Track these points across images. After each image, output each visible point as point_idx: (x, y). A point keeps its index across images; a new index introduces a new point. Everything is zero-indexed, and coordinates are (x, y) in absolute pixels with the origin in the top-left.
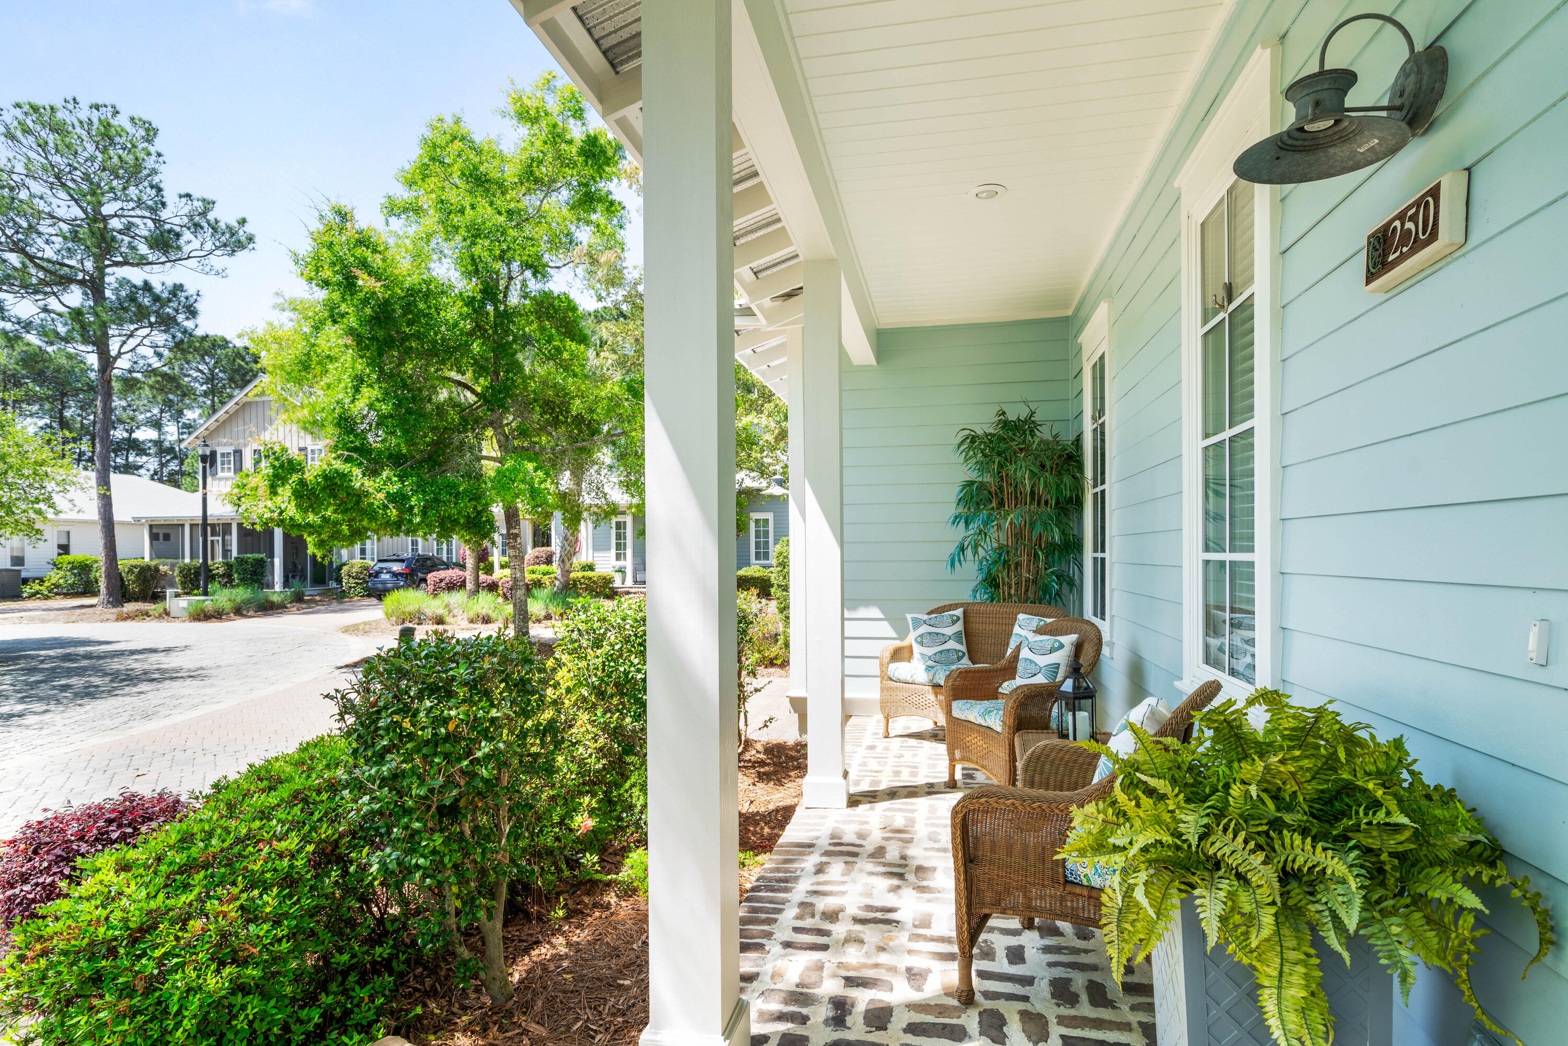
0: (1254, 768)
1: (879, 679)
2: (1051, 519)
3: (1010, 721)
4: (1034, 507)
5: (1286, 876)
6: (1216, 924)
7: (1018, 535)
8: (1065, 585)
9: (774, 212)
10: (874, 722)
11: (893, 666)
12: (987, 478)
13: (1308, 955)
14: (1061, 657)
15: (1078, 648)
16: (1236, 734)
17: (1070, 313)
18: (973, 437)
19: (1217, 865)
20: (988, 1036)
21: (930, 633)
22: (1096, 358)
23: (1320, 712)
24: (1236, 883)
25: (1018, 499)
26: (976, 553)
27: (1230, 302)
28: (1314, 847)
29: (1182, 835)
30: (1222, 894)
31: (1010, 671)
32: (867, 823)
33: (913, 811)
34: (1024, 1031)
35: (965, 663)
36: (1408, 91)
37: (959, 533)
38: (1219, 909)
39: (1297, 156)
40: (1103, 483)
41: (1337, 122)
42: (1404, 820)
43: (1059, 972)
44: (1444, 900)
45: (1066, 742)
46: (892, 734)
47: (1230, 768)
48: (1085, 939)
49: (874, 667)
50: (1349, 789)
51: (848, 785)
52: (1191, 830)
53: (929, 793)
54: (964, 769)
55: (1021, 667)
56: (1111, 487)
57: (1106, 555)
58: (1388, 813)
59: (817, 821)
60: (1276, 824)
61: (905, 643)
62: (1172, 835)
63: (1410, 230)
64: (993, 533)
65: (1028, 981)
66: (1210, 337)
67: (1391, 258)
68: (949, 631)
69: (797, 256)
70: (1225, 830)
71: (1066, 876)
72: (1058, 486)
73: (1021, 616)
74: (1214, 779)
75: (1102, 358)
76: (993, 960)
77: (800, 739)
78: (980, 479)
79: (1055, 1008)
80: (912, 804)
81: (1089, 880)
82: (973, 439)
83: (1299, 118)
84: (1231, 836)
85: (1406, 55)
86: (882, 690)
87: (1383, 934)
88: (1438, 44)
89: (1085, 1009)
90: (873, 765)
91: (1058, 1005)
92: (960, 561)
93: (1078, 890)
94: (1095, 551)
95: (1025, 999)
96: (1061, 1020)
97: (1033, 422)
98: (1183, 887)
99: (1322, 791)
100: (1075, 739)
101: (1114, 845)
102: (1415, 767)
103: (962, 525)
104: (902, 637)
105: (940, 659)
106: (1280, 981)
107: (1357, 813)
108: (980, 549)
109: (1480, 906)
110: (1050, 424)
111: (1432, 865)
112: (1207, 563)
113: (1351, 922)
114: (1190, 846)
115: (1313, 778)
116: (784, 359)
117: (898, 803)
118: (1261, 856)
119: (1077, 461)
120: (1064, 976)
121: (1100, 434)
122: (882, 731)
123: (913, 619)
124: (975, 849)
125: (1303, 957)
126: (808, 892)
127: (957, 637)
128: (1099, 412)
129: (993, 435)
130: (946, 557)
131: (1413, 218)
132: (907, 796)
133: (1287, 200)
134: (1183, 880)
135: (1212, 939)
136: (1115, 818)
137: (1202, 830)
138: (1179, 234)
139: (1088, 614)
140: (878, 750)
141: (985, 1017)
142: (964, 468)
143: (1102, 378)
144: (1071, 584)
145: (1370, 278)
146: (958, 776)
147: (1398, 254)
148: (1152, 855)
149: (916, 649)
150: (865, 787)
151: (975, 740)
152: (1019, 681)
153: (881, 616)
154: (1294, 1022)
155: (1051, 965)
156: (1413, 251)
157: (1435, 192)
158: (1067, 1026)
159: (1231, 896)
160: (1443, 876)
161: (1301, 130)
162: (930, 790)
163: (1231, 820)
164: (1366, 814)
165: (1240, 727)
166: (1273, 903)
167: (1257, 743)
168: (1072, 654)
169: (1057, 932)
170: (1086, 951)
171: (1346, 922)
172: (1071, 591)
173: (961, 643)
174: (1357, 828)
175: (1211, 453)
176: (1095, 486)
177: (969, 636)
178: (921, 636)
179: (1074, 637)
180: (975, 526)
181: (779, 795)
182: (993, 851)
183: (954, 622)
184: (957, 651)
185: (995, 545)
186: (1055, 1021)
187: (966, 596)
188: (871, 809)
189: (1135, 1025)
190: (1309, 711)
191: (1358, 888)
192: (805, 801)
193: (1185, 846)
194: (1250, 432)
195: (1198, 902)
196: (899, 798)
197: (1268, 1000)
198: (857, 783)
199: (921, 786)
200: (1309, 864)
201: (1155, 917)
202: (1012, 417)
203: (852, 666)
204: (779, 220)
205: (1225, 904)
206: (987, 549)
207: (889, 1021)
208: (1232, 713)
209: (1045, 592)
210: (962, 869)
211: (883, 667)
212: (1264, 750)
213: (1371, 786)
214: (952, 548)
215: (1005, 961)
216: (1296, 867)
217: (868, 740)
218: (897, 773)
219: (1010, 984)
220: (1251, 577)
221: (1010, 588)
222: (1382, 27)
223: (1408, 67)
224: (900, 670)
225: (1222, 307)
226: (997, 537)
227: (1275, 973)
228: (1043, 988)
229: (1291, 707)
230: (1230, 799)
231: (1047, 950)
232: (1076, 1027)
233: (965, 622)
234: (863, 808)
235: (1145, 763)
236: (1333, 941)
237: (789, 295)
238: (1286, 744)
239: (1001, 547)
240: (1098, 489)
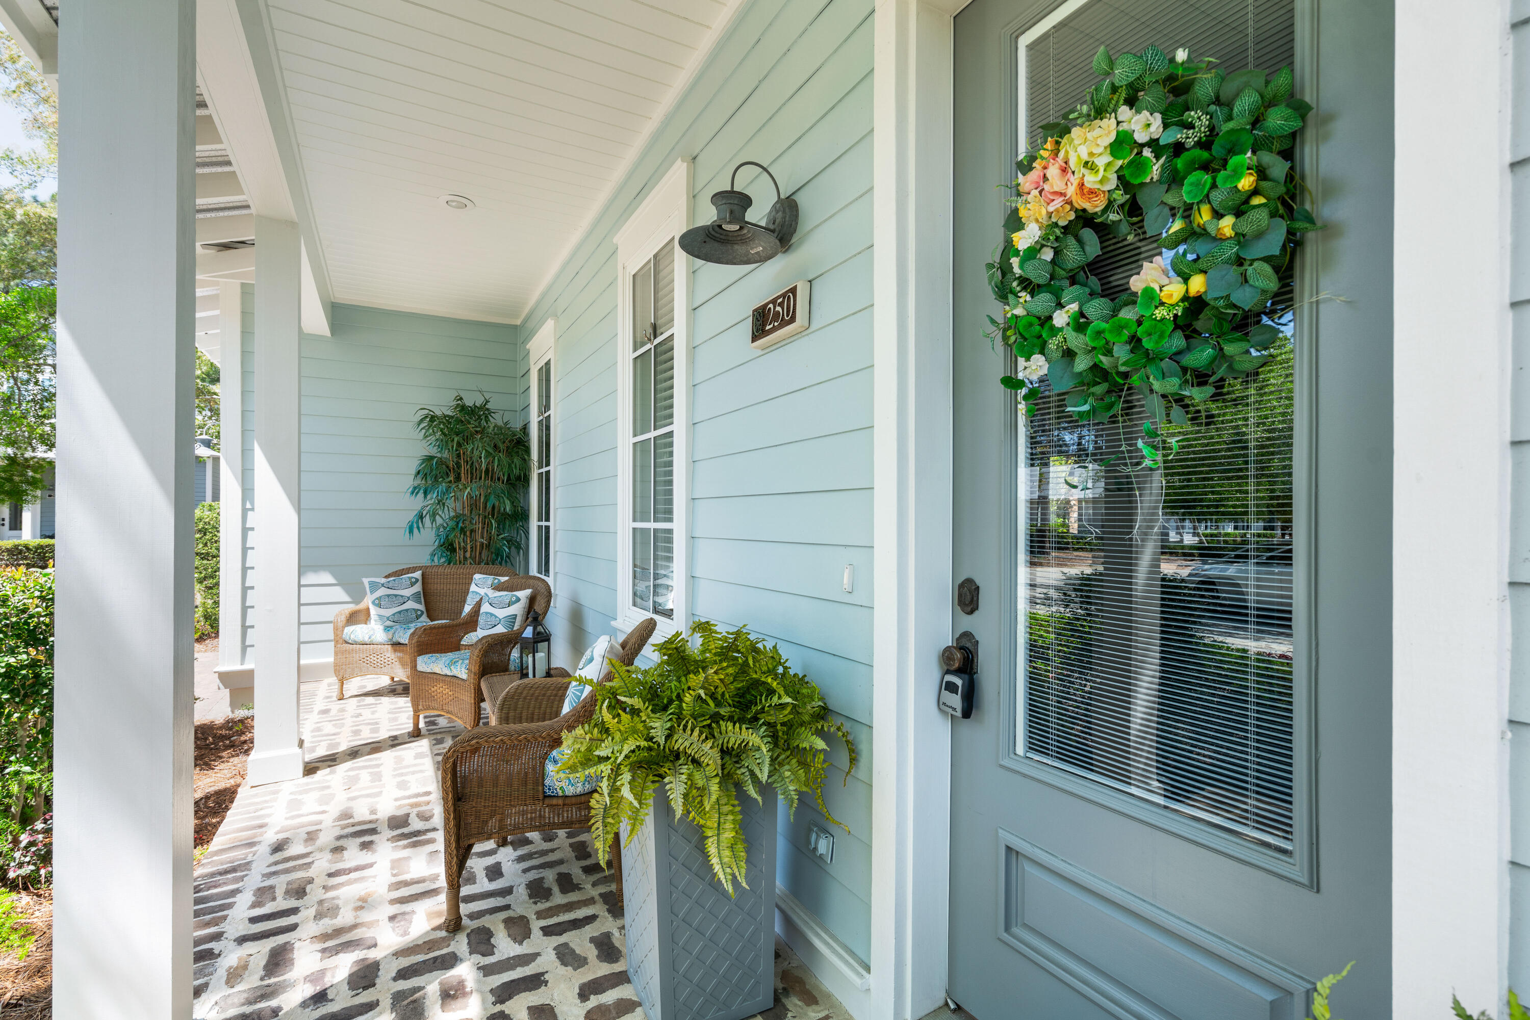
0: (696, 680)
1: (333, 643)
2: (503, 492)
3: (475, 668)
4: (489, 482)
5: (725, 752)
6: (680, 801)
7: (473, 504)
8: (513, 548)
9: (223, 153)
10: (327, 685)
11: (348, 630)
12: (446, 454)
13: (733, 806)
14: (518, 609)
15: (532, 600)
16: (682, 657)
17: (518, 322)
18: (432, 417)
19: (677, 757)
20: (478, 953)
21: (388, 596)
22: (542, 363)
23: (738, 634)
24: (691, 767)
25: (474, 474)
26: (433, 520)
27: (655, 337)
28: (741, 729)
29: (653, 738)
30: (684, 777)
31: (472, 623)
32: (328, 787)
33: (378, 766)
34: (509, 936)
35: (424, 621)
36: (777, 221)
37: (418, 502)
38: (682, 789)
39: (716, 245)
40: (548, 464)
41: (741, 228)
42: (789, 700)
43: (533, 875)
44: (808, 748)
45: (525, 681)
46: (347, 694)
47: (680, 682)
48: (550, 840)
49: (328, 632)
50: (757, 683)
51: (304, 753)
52: (659, 734)
53: (393, 746)
54: (425, 717)
55: (481, 620)
56: (555, 468)
57: (551, 524)
58: (780, 697)
59: (267, 798)
60: (716, 718)
61: (362, 606)
62: (645, 740)
63: (779, 312)
64: (450, 503)
65: (507, 891)
66: (639, 360)
67: (768, 328)
68: (408, 592)
69: (248, 207)
70: (684, 730)
71: (545, 792)
72: (510, 465)
73: (477, 576)
74: (668, 693)
75: (548, 364)
76: (475, 883)
77: (231, 716)
78: (439, 455)
79: (533, 906)
80: (376, 759)
81: (564, 791)
82: (433, 418)
83: (719, 218)
84: (689, 732)
85: (776, 199)
86: (336, 653)
87: (780, 779)
88: (792, 197)
89: (559, 899)
90: (329, 728)
91: (535, 903)
92: (418, 528)
93: (555, 801)
94: (540, 519)
95: (507, 907)
96: (540, 915)
97: (488, 409)
98: (656, 779)
99: (739, 689)
100: (534, 676)
101: (599, 756)
102: (787, 664)
103: (421, 495)
104: (357, 599)
105: (401, 619)
106: (719, 830)
107: (761, 700)
108: (437, 517)
109: (825, 747)
110: (501, 413)
111: (802, 725)
112: (634, 529)
113: (764, 776)
114: (659, 745)
115: (734, 680)
116: (217, 312)
117: (360, 762)
118: (709, 743)
119: (524, 446)
120: (537, 877)
121: (545, 427)
122: (335, 694)
123: (371, 583)
124: (463, 787)
125: (731, 808)
126: (264, 875)
127: (416, 597)
128: (545, 406)
129: (452, 417)
130: (405, 524)
131: (781, 305)
132: (369, 753)
133: (697, 273)
134: (656, 773)
135: (679, 811)
136: (599, 735)
137: (666, 732)
138: (616, 279)
139: (533, 570)
140: (333, 712)
141: (473, 937)
142: (424, 444)
143: (548, 381)
144: (518, 547)
145: (754, 338)
146: (422, 725)
147: (771, 326)
148: (633, 758)
149: (373, 611)
150: (322, 752)
151: (440, 689)
152: (480, 633)
153: (333, 581)
154: (727, 856)
155: (525, 871)
156: (781, 326)
157: (793, 291)
158: (545, 918)
159: (690, 777)
160: (806, 732)
161: (720, 226)
162: (395, 742)
163: (687, 722)
164: (766, 700)
165: (684, 651)
166: (717, 775)
167: (696, 661)
168: (527, 605)
169: (528, 842)
170: (553, 851)
171: (760, 776)
172: (518, 553)
173: (420, 603)
174: (762, 710)
175: (638, 449)
176: (540, 467)
177: (427, 596)
178: (379, 598)
179: (528, 592)
180: (433, 496)
181: (209, 780)
182: (480, 785)
183: (412, 584)
184: (416, 610)
185: (452, 514)
186: (534, 917)
187: (424, 558)
188: (330, 773)
189: (597, 898)
190: (732, 634)
191: (768, 751)
192: (251, 779)
193: (656, 746)
194: (670, 434)
195: (668, 787)
196: (362, 756)
197: (712, 849)
198: (313, 750)
199: (384, 740)
200: (738, 742)
201: (638, 806)
202: (469, 403)
203: (308, 633)
204: (229, 163)
205: (686, 783)
206: (444, 516)
207: (377, 976)
208: (679, 642)
209: (497, 555)
210: (452, 809)
211: (338, 631)
212: (702, 665)
213: (769, 680)
214: (411, 516)
215: (486, 880)
216: (730, 746)
217: (320, 705)
218: (357, 733)
219: (492, 899)
220: (670, 540)
221: (465, 552)
222: (761, 173)
223: (778, 206)
224: (358, 632)
225: (650, 340)
226: (453, 506)
227: (716, 825)
228: (521, 892)
229: (717, 633)
230: (684, 705)
231: (520, 859)
232: (552, 916)
233: (423, 583)
234: (320, 774)
235: (620, 687)
236: (752, 792)
237: (226, 247)
238: (718, 658)
239: (457, 516)
240: (544, 470)
